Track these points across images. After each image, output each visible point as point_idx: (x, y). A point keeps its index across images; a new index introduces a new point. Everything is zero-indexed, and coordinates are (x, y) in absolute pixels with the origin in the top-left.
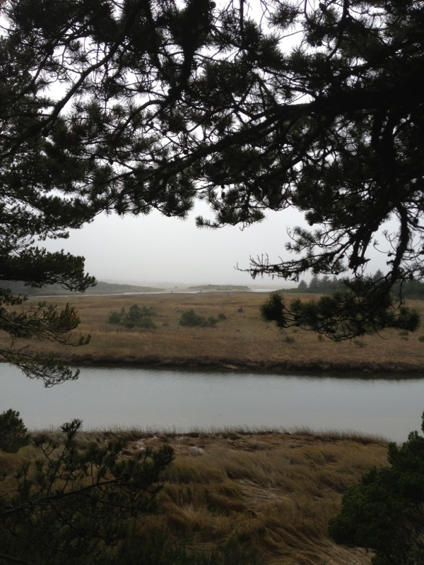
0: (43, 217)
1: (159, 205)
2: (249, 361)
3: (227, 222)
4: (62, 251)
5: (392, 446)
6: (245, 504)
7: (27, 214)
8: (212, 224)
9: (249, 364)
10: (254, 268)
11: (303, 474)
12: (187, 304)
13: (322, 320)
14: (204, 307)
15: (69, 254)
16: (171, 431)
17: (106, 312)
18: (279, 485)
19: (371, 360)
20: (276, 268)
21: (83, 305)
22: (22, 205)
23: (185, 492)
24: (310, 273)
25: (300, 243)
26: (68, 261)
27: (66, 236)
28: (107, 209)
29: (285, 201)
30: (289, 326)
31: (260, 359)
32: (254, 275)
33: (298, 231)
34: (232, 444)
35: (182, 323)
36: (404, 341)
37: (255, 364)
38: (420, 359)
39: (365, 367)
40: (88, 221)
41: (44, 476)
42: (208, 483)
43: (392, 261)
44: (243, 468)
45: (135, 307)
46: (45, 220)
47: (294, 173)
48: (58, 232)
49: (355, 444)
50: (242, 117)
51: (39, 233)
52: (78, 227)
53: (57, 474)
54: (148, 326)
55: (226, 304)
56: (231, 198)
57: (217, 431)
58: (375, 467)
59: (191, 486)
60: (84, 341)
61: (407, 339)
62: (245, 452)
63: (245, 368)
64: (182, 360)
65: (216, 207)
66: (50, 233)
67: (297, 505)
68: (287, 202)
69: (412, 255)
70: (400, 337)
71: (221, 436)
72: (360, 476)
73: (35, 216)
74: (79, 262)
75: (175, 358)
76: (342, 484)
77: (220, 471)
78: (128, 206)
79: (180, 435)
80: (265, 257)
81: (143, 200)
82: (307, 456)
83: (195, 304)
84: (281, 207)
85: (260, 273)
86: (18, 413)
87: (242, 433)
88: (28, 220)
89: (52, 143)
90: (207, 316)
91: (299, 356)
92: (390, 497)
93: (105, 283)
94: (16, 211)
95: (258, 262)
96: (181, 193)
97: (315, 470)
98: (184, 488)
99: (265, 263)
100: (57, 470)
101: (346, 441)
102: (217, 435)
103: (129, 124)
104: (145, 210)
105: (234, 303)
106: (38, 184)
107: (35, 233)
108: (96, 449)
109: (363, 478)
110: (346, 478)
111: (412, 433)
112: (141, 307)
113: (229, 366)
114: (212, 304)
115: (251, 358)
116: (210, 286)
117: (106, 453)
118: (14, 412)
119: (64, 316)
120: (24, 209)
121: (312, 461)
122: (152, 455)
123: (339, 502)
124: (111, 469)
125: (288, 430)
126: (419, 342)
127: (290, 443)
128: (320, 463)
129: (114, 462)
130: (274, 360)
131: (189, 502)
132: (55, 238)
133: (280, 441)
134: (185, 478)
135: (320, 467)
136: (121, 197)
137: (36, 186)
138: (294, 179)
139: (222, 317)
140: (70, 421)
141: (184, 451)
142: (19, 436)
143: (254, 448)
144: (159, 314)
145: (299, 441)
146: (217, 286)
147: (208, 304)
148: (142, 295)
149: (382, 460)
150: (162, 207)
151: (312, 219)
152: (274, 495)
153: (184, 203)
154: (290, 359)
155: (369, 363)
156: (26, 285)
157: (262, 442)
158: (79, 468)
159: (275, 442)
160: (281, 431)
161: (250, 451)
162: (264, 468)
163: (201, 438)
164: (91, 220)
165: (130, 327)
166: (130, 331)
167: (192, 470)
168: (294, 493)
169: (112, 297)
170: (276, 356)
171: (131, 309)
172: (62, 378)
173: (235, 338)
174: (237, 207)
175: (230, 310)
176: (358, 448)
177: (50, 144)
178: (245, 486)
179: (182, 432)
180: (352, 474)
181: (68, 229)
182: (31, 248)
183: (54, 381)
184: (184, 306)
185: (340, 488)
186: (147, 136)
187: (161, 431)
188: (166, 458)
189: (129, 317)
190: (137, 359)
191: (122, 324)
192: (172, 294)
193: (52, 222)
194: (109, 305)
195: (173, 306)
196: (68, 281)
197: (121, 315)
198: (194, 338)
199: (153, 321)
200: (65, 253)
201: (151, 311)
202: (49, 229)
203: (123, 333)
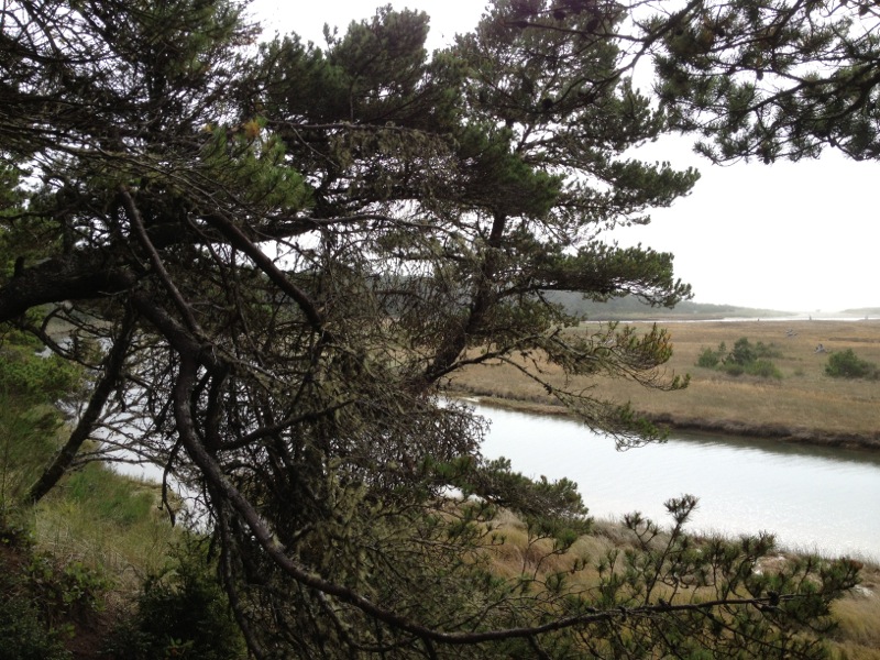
0: (612, 194)
1: (842, 142)
4: (640, 244)
7: (590, 192)
12: (839, 339)
15: (649, 249)
17: (694, 349)
26: (649, 260)
27: (646, 221)
35: (829, 372)
40: (683, 194)
45: (743, 342)
46: (614, 198)
48: (634, 215)
51: (605, 218)
52: (667, 204)
54: (766, 373)
59: (848, 647)
60: (680, 384)
64: (832, 435)
66: (621, 218)
73: (601, 194)
74: (665, 261)
75: (817, 431)
78: (779, 149)
81: (811, 136)
83: (856, 340)
86: (576, 485)
88: (589, 200)
94: (573, 188)
106: (606, 144)
107: (600, 219)
112: (754, 342)
118: (571, 483)
119: (649, 343)
120: (585, 184)
124: (745, 583)
132: (629, 225)
136: (771, 133)
137: (603, 146)
140: (679, 497)
142: (576, 518)
144: (786, 355)
148: (755, 323)
150: (846, 144)
156: (585, 298)
158: (692, 572)
164: (687, 193)
165: (735, 373)
166: (735, 381)
169: (704, 325)
171: (737, 345)
172: (643, 438)
182: (595, 243)
183: (630, 442)
184: (835, 344)
188: (845, 580)
189: (734, 358)
190: (748, 428)
191: (720, 369)
192: (811, 321)
193: (626, 201)
194: (698, 338)
195: (813, 342)
196: (649, 292)
197: (719, 354)
198: (854, 399)
199: (776, 367)
200: (644, 249)
201: (773, 350)
202: (619, 211)
203: (723, 383)
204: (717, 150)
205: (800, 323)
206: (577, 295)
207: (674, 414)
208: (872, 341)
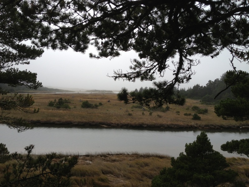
0: (18, 54)
1: (72, 46)
2: (112, 123)
3: (104, 56)
4: (26, 70)
5: (173, 159)
6: (110, 185)
7: (10, 52)
8: (96, 56)
9: (112, 125)
10: (115, 75)
11: (135, 171)
12: (85, 98)
13: (144, 100)
14: (93, 99)
15: (29, 71)
16: (77, 154)
17: (47, 101)
18: (124, 176)
19: (164, 123)
20: (125, 76)
21: (36, 98)
22: (7, 48)
23: (83, 180)
24: (140, 80)
25: (136, 66)
26: (29, 75)
27: (28, 63)
28: (47, 46)
29: (130, 47)
30: (130, 103)
31: (117, 122)
32: (115, 79)
33: (135, 61)
34: (104, 159)
35: (82, 107)
36: (178, 115)
37: (115, 125)
38: (184, 123)
39: (161, 126)
40: (39, 56)
41: (17, 170)
42: (94, 176)
43: (175, 74)
44: (109, 170)
45: (61, 99)
46: (18, 55)
47: (134, 34)
48: (25, 61)
49: (157, 158)
50: (111, 6)
51: (15, 61)
52: (34, 59)
53: (23, 170)
54: (67, 107)
55: (103, 98)
56: (106, 45)
57: (98, 154)
58: (165, 168)
59: (86, 178)
60: (36, 111)
61: (179, 115)
62: (110, 163)
63: (110, 127)
64: (82, 123)
65: (99, 49)
66: (21, 62)
67: (132, 185)
68: (131, 47)
69: (184, 71)
70: (176, 113)
71: (99, 156)
72: (159, 172)
73: (14, 53)
74: (35, 75)
75: (79, 122)
76: (151, 175)
77: (99, 171)
78: (57, 46)
79: (81, 156)
80: (120, 71)
81: (64, 43)
82: (137, 164)
83: (89, 98)
84: (128, 50)
85: (118, 78)
86: (5, 145)
87: (109, 154)
88: (10, 55)
89: (22, 13)
90: (94, 104)
91: (134, 121)
92: (172, 180)
93: (47, 88)
94: (4, 51)
95: (117, 73)
96: (83, 41)
97: (140, 170)
98: (83, 179)
99: (120, 73)
100: (23, 168)
101: (153, 157)
102: (98, 155)
103: (59, 5)
104: (66, 48)
105: (106, 98)
106: (15, 38)
107: (14, 61)
108: (41, 158)
109: (160, 172)
110: (153, 173)
111: (181, 153)
112: (64, 99)
113: (103, 126)
114: (96, 99)
115: (113, 122)
116: (96, 91)
117: (46, 160)
118: (3, 144)
119: (27, 99)
120: (8, 50)
121: (139, 166)
122: (68, 161)
123: (150, 183)
124: (49, 167)
125: (129, 153)
126: (184, 116)
127: (130, 158)
128: (142, 166)
129: (50, 164)
130: (123, 123)
131: (85, 185)
132: (23, 64)
133: (125, 158)
134: (83, 174)
135: (142, 168)
136: (54, 41)
137: (14, 39)
138: (134, 37)
139: (101, 104)
140: (29, 145)
141: (83, 163)
142: (6, 155)
143: (114, 161)
144: (72, 102)
145: (133, 158)
146: (99, 90)
147: (94, 98)
148: (64, 94)
149: (168, 165)
150: (73, 47)
151: (141, 56)
152: (122, 181)
153: (84, 46)
154: (130, 122)
155: (163, 124)
156: (9, 86)
157: (117, 158)
158: (33, 167)
159: (123, 158)
160: (126, 154)
161: (112, 162)
162: (118, 169)
163: (91, 157)
164: (40, 56)
165: (58, 108)
166: (58, 110)
167: (86, 171)
168: (131, 180)
169: (50, 94)
170: (124, 121)
171: (59, 100)
172: (26, 128)
173: (106, 114)
174: (108, 49)
175: (104, 101)
176: (158, 160)
177: (20, 13)
178: (110, 177)
179: (82, 155)
180: (156, 171)
181: (29, 60)
182: (11, 68)
183: (22, 130)
185: (151, 177)
186: (67, 12)
187: (73, 154)
188: (74, 162)
189: (58, 103)
190: (61, 123)
191: (55, 107)
192: (78, 93)
193: (22, 57)
194: (49, 98)
195: (79, 99)
196: (29, 84)
197: (54, 102)
198: (88, 113)
199: (69, 106)
200: (28, 71)
201: (68, 101)
202: (20, 59)
203: (55, 110)
204: (39, 44)
205: (76, 94)
206: (7, 85)
207: (41, 120)
208: (92, 98)
